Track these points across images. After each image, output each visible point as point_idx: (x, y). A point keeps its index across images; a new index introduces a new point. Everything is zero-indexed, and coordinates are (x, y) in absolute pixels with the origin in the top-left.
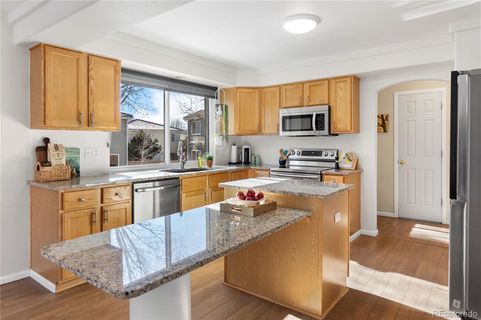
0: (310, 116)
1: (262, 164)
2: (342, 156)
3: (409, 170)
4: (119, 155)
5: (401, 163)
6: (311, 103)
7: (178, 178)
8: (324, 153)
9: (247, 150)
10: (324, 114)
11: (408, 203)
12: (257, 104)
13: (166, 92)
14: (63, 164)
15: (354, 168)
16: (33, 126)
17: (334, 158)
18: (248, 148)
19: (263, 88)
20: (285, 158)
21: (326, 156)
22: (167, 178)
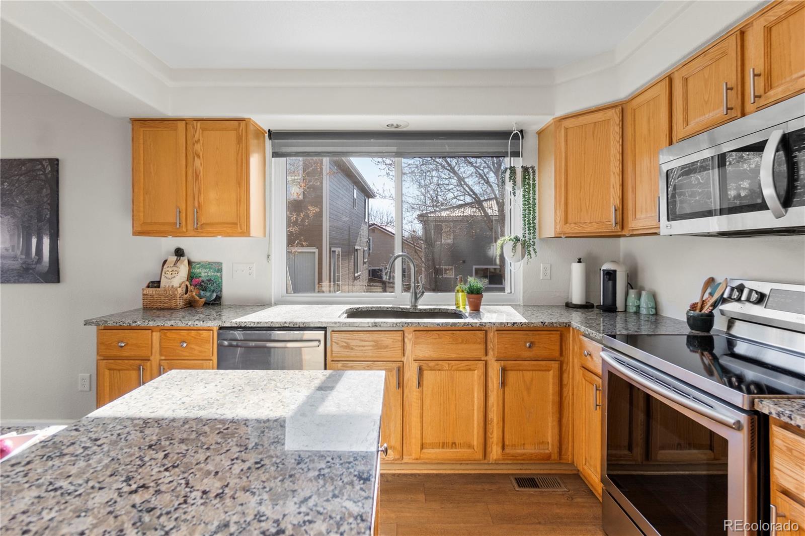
1: (663, 317)
4: (474, 267)
6: (774, 95)
14: (173, 285)
18: (615, 269)
22: (286, 325)
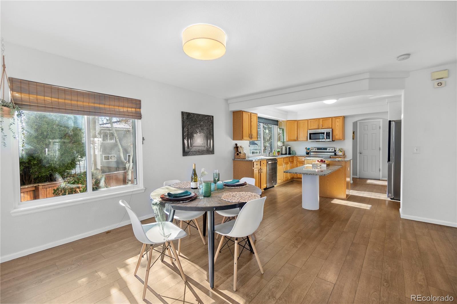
0: (324, 133)
2: (337, 150)
3: (364, 156)
5: (361, 153)
6: (323, 127)
7: (276, 159)
8: (328, 149)
9: (290, 148)
10: (330, 132)
11: (364, 171)
12: (296, 128)
13: (274, 126)
15: (343, 155)
16: (234, 140)
17: (333, 151)
19: (299, 120)
20: (309, 151)
21: (329, 150)
